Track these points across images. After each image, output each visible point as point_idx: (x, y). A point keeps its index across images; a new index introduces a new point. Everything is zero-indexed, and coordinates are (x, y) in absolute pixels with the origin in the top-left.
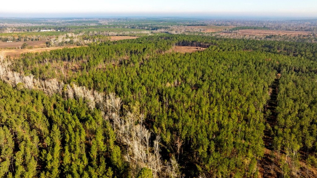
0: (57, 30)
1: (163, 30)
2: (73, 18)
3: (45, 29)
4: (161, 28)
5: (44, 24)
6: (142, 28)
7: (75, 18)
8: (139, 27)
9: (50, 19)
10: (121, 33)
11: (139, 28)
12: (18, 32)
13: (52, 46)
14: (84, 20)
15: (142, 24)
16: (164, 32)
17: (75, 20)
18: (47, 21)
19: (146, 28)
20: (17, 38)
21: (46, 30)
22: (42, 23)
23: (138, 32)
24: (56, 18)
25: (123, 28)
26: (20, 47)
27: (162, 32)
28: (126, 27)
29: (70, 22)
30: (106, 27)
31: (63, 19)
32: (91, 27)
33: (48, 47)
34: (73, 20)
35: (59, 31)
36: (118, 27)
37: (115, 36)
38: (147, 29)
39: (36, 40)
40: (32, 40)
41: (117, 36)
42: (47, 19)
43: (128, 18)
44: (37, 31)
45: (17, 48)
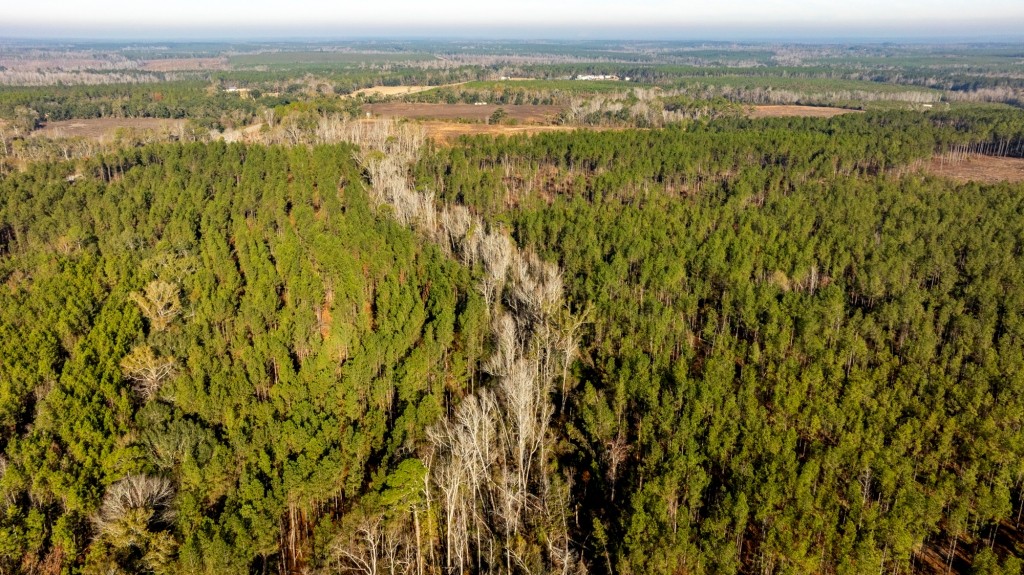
0: (623, 78)
1: (1000, 92)
2: (700, 43)
3: (594, 74)
4: (996, 83)
5: (604, 58)
6: (914, 83)
7: (708, 43)
8: (906, 77)
9: (631, 43)
10: (815, 97)
11: (903, 80)
12: (520, 79)
13: (567, 121)
14: (735, 48)
15: (931, 67)
16: (1001, 98)
17: (704, 47)
18: (623, 48)
19: (932, 81)
20: (499, 94)
21: (592, 77)
22: (602, 54)
23: (883, 96)
24: (651, 42)
25: (844, 78)
26: (487, 119)
27: (989, 101)
28: (856, 75)
29: (680, 54)
30: (781, 75)
31: (671, 43)
32: (731, 72)
33: (558, 124)
34: (696, 49)
35: (627, 79)
36: (824, 75)
37: (790, 104)
38: (933, 87)
39: (545, 102)
40: (535, 102)
41: (798, 103)
42: (624, 42)
43: (890, 44)
44: (567, 77)
45: (479, 121)
